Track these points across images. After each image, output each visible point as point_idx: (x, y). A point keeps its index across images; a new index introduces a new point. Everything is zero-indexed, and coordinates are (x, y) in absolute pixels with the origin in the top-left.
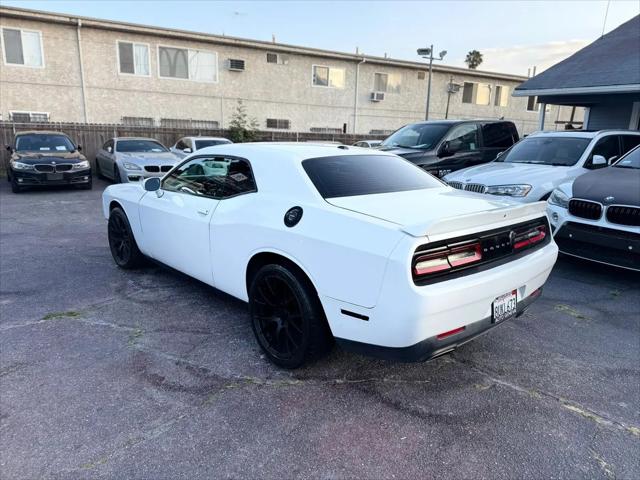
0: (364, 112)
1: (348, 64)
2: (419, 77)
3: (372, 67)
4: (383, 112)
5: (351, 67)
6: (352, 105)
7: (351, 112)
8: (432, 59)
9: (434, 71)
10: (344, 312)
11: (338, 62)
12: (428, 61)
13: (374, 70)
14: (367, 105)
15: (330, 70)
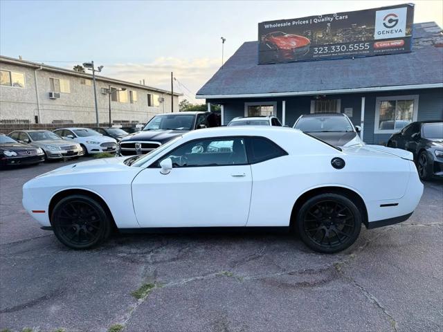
0: (45, 107)
1: (27, 70)
2: (82, 83)
3: (46, 73)
4: (60, 107)
5: (29, 72)
6: (35, 102)
7: (35, 107)
8: (94, 71)
9: (96, 80)
10: (382, 206)
11: (17, 67)
12: (91, 72)
13: (48, 76)
14: (47, 101)
15: (12, 73)
